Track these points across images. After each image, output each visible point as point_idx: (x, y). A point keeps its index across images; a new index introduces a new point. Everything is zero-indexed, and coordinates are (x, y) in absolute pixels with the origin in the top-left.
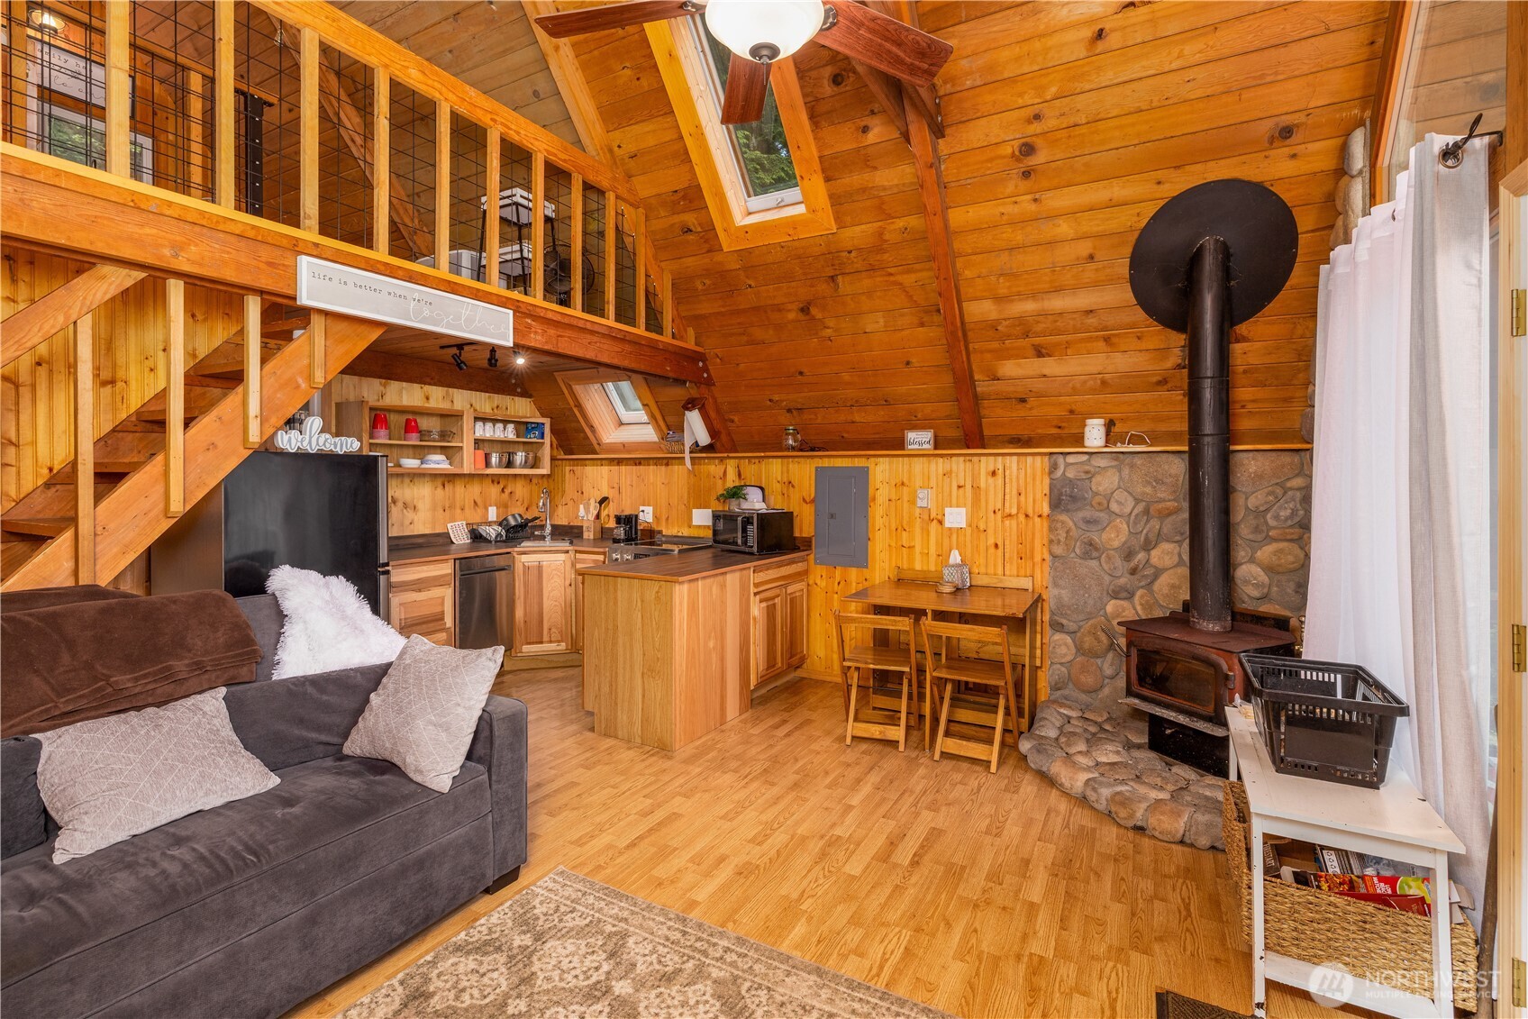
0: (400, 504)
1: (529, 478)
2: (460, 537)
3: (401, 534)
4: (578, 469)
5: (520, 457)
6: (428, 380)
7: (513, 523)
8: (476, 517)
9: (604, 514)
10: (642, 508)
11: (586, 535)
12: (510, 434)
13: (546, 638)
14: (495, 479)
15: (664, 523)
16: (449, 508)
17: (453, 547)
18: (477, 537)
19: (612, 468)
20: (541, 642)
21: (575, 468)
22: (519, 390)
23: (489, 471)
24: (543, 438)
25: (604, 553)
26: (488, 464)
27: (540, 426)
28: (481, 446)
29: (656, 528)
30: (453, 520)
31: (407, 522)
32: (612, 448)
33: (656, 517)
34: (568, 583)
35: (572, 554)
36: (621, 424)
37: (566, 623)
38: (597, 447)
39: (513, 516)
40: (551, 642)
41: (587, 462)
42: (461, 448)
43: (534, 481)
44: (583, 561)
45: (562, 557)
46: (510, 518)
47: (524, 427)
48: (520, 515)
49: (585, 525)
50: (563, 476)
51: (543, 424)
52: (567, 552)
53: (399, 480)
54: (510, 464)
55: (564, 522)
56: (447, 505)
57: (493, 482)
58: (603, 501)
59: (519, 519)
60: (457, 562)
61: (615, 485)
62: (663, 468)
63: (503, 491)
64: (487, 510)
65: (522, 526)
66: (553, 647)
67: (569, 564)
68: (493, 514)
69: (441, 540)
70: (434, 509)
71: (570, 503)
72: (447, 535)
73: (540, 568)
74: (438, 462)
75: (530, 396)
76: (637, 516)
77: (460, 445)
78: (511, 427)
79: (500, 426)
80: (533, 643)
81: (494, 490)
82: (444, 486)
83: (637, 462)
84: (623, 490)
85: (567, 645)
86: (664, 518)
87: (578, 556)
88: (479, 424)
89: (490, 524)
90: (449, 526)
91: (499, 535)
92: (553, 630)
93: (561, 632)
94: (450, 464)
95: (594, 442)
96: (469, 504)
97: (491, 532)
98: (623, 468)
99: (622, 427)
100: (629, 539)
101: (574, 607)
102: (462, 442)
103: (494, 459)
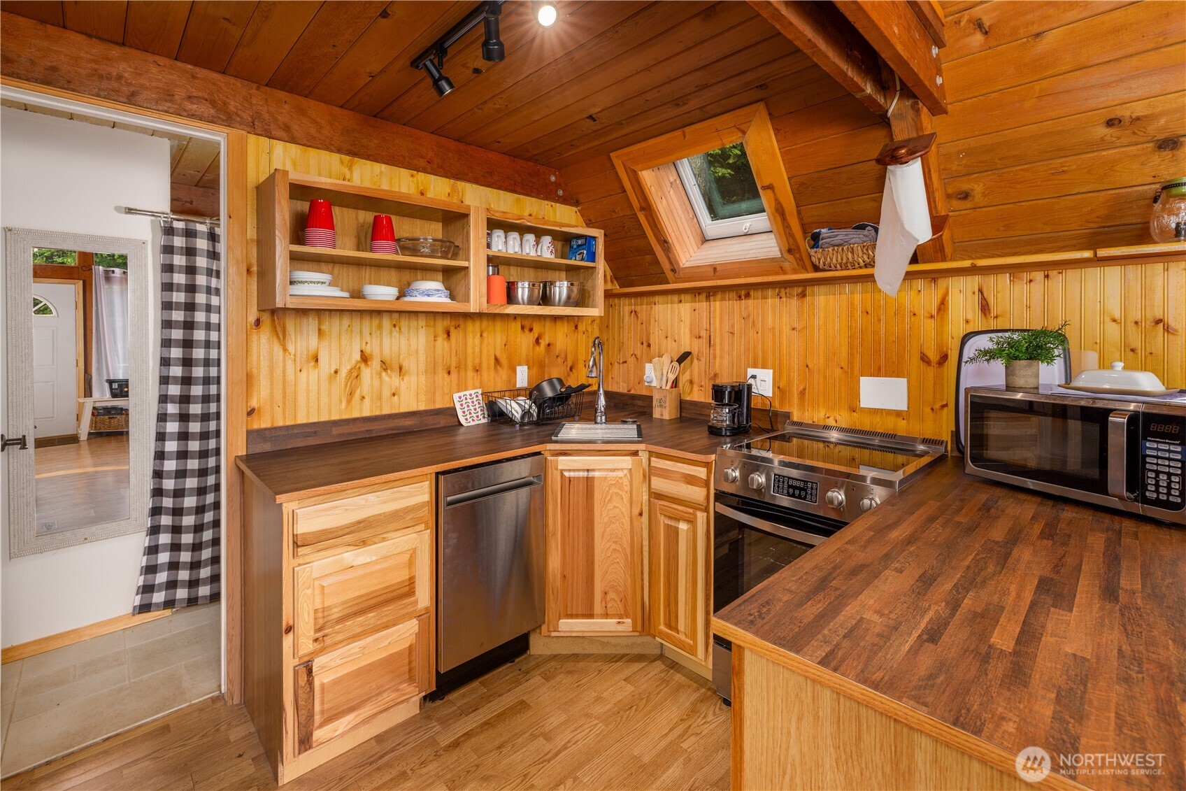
0: (376, 364)
1: (574, 321)
2: (471, 414)
3: (377, 413)
4: (643, 309)
5: (561, 289)
6: (422, 163)
7: (549, 393)
8: (497, 382)
9: (685, 378)
10: (751, 371)
11: (657, 414)
12: (546, 251)
13: (598, 608)
14: (526, 322)
15: (795, 399)
16: (456, 370)
17: (462, 430)
18: (497, 416)
19: (697, 305)
20: (591, 616)
21: (638, 308)
22: (560, 193)
23: (512, 309)
24: (593, 260)
25: (707, 465)
26: (511, 298)
27: (589, 240)
28: (502, 268)
29: (777, 406)
30: (462, 387)
31: (386, 393)
32: (694, 273)
33: (777, 387)
34: (636, 511)
35: (644, 456)
36: (705, 240)
37: (634, 582)
38: (669, 275)
39: (550, 381)
40: (606, 616)
41: (657, 298)
42: (467, 268)
43: (582, 327)
44: (665, 474)
45: (627, 462)
46: (546, 386)
47: (566, 241)
48: (560, 380)
49: (656, 397)
50: (621, 320)
51: (594, 238)
52: (635, 453)
53: (375, 322)
54: (545, 299)
55: (622, 389)
56: (454, 364)
57: (523, 328)
58: (684, 357)
59: (558, 387)
60: (441, 478)
61: (703, 334)
62: (794, 302)
63: (537, 341)
64: (514, 371)
65: (561, 399)
66: (610, 625)
67: (638, 477)
68: (522, 377)
69: (443, 421)
70: (432, 369)
71: (631, 361)
72: (452, 412)
73: (589, 482)
74: (431, 293)
75: (576, 203)
76: (750, 387)
77: (464, 264)
78: (547, 240)
79: (530, 238)
80: (576, 616)
81: (524, 341)
82: (448, 334)
83: (743, 292)
84: (717, 341)
85: (634, 624)
86: (795, 391)
87: (656, 462)
88: (498, 235)
89: (515, 393)
90: (456, 396)
91: (526, 413)
92: (612, 595)
93: (624, 600)
94: (452, 297)
95: (666, 266)
96: (487, 361)
97: (515, 408)
98: (717, 305)
99: (707, 245)
100: (739, 432)
101: (646, 555)
102: (468, 259)
103: (523, 291)
